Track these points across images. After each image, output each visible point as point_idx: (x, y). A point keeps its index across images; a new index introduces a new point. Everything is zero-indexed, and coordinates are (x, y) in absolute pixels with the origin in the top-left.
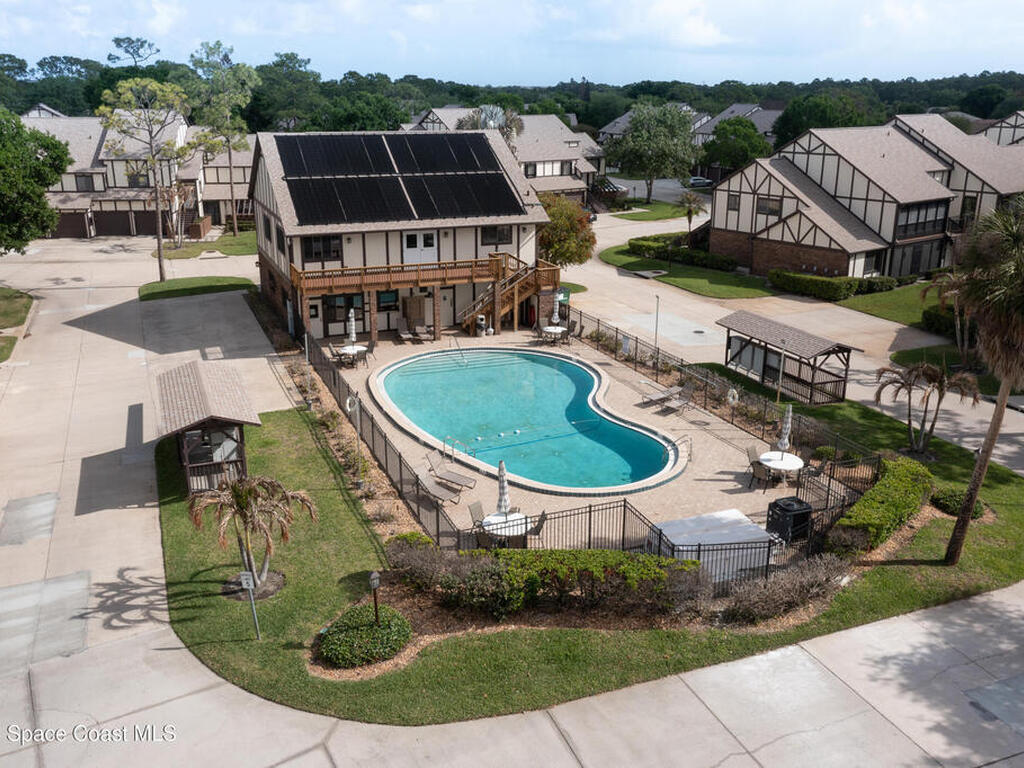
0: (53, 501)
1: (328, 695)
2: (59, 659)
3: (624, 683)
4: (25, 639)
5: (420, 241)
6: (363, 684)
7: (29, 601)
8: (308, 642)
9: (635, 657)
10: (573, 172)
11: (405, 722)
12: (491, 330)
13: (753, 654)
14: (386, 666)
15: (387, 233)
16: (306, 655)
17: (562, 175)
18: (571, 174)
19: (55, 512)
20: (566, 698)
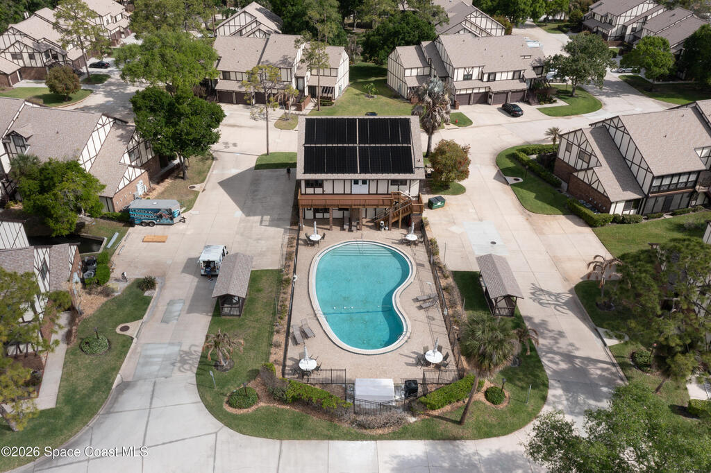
0: (181, 304)
1: (225, 416)
2: (163, 378)
3: (309, 439)
4: (157, 368)
5: (360, 182)
6: (236, 415)
7: (162, 351)
8: (228, 394)
9: (319, 429)
10: (521, 77)
11: (241, 432)
12: (387, 228)
13: (358, 440)
14: (245, 410)
15: (344, 180)
16: (226, 399)
17: (513, 79)
18: (519, 78)
19: (181, 311)
20: (290, 438)
